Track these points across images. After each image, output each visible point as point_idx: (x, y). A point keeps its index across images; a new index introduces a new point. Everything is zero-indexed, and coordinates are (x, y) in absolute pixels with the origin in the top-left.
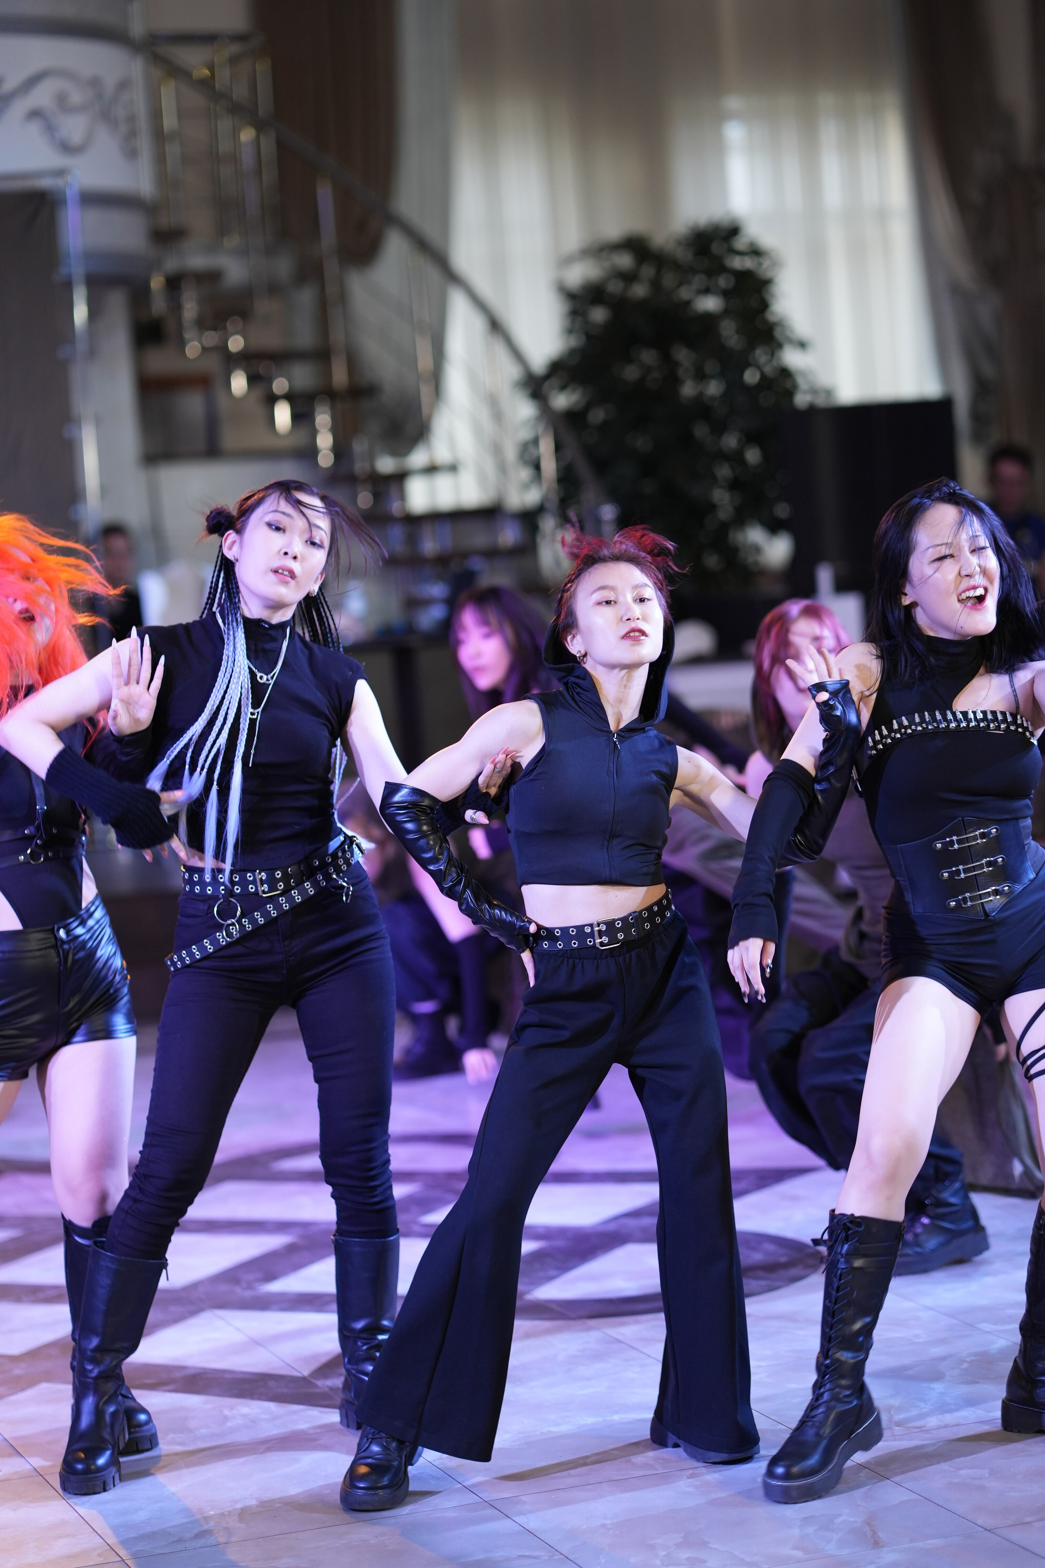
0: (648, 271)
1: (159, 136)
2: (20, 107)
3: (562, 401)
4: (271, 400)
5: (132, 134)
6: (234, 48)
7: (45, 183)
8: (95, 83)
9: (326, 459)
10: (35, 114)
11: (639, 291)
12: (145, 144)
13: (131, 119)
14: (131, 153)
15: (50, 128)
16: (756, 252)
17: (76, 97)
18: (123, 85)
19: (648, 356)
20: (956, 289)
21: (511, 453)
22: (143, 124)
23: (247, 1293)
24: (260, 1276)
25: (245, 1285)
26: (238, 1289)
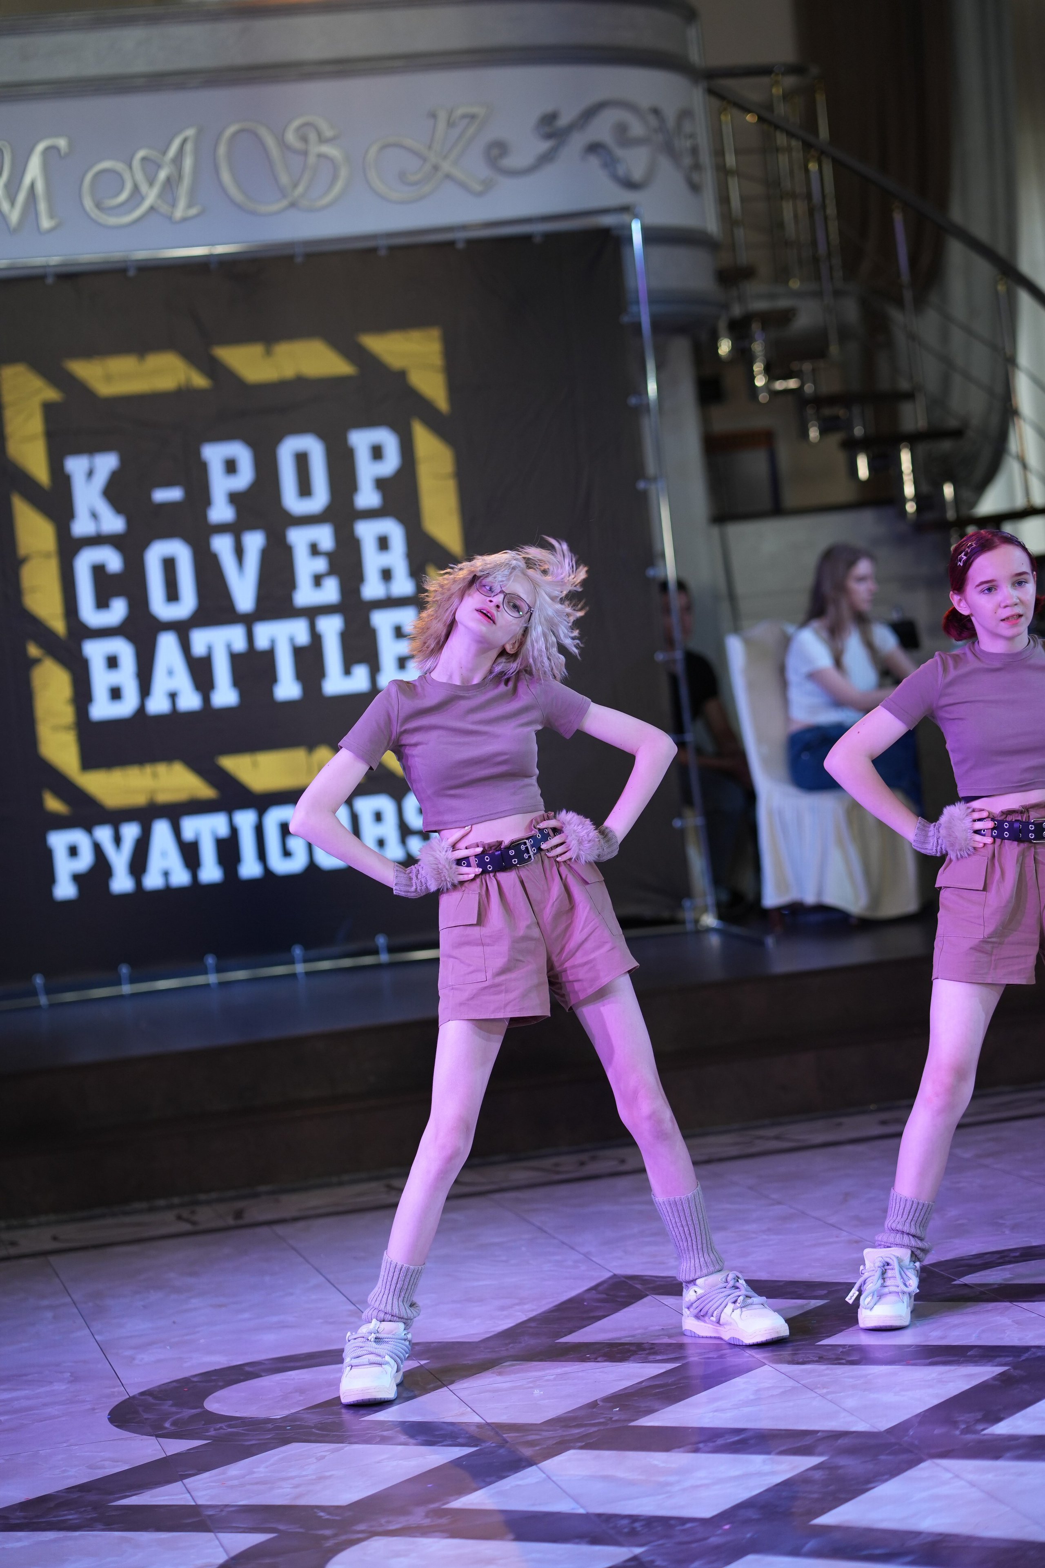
1: (722, 171)
2: (578, 141)
4: (852, 447)
5: (697, 166)
6: (790, 81)
7: (607, 221)
8: (656, 111)
10: (594, 148)
12: (708, 179)
13: (694, 151)
14: (695, 187)
15: (610, 163)
17: (637, 129)
18: (685, 114)
22: (706, 158)
23: (969, 1437)
24: (979, 1415)
25: (963, 1426)
26: (957, 1432)
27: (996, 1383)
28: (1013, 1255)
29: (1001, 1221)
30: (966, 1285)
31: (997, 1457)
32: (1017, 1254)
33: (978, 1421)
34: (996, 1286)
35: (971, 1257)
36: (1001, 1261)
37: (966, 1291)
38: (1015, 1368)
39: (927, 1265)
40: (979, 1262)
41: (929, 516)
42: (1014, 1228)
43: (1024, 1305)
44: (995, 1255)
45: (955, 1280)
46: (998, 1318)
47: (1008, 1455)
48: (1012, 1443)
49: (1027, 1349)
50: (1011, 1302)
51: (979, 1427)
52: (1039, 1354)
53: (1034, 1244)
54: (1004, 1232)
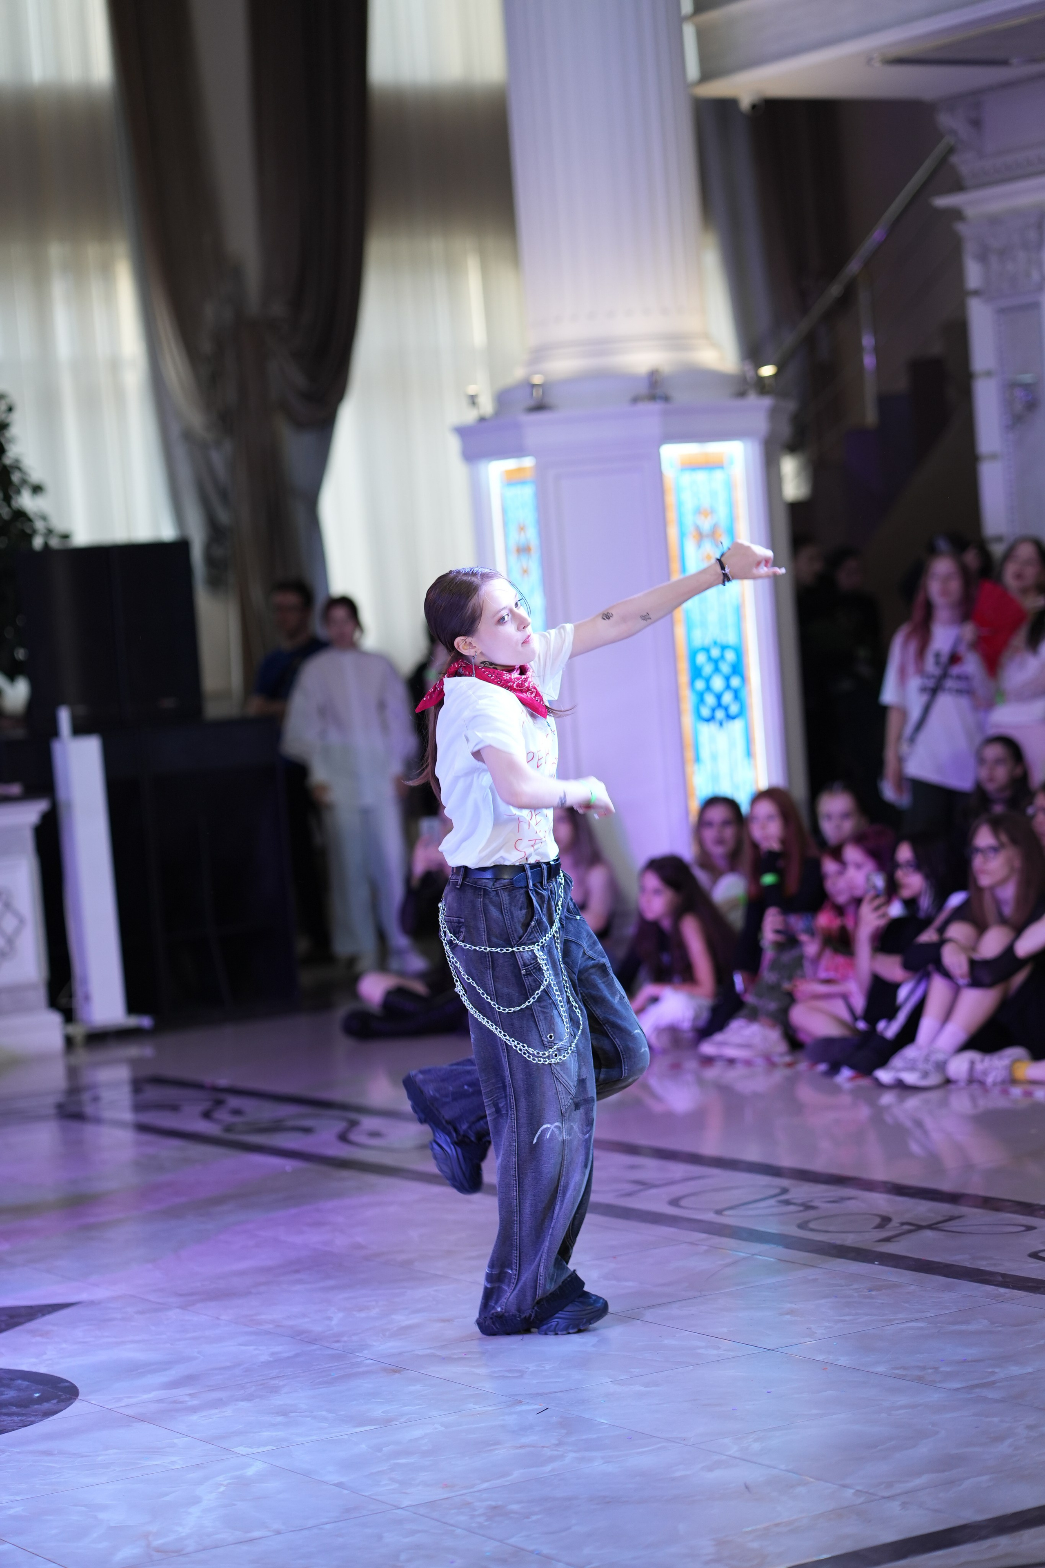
20: (188, 436)
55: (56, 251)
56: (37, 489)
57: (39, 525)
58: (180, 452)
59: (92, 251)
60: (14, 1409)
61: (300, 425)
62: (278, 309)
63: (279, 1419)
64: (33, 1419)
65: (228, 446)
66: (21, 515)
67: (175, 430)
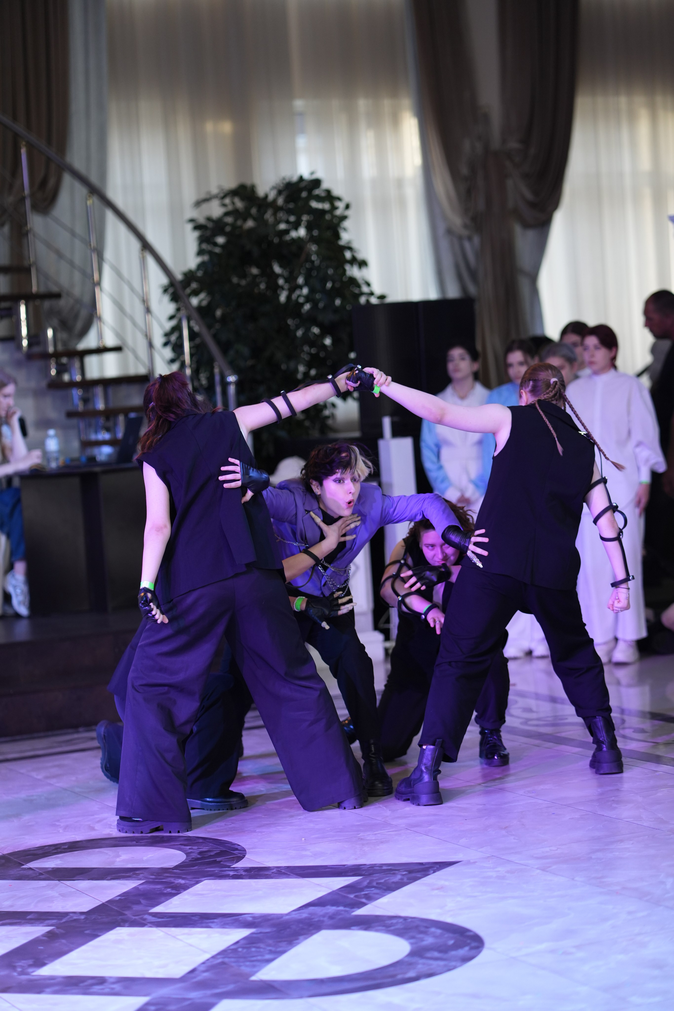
0: (254, 211)
3: (195, 301)
9: (25, 343)
11: (250, 224)
16: (330, 197)
19: (255, 271)
20: (450, 231)
21: (158, 340)
23: (24, 977)
24: (31, 962)
25: (19, 970)
26: (15, 974)
27: (44, 938)
28: (63, 847)
29: (57, 823)
30: (30, 869)
31: (39, 992)
32: (66, 847)
33: (30, 966)
34: (50, 869)
35: (35, 849)
36: (55, 851)
37: (31, 872)
38: (58, 928)
39: (6, 854)
40: (40, 852)
41: (36, 349)
42: (66, 828)
43: (68, 883)
44: (52, 847)
45: (23, 865)
46: (50, 892)
47: (48, 990)
48: (52, 981)
49: (66, 914)
50: (59, 880)
51: (30, 970)
52: (75, 918)
53: (78, 840)
54: (59, 831)
55: (362, 104)
56: (363, 264)
57: (365, 289)
58: (444, 244)
59: (387, 103)
60: (436, 954)
61: (526, 225)
62: (514, 145)
63: (656, 972)
64: (453, 964)
65: (476, 240)
66: (353, 281)
67: (441, 230)
